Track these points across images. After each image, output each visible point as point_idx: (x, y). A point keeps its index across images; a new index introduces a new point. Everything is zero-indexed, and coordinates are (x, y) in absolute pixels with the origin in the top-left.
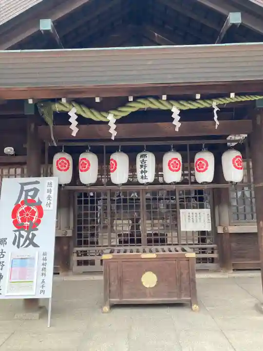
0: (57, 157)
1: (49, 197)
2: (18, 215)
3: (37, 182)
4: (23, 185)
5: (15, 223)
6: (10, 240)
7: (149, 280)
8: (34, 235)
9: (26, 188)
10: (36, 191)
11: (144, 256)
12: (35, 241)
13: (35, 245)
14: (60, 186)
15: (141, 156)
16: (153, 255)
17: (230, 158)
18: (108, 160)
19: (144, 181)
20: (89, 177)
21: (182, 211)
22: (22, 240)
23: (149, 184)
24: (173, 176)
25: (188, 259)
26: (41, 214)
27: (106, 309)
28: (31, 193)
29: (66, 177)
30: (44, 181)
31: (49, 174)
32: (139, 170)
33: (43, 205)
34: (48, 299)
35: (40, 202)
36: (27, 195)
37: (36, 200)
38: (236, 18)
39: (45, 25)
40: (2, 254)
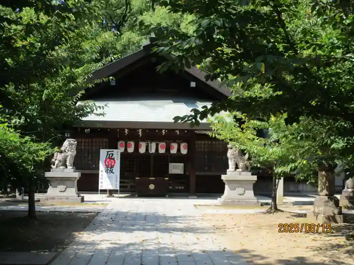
0: (120, 143)
1: (117, 157)
2: (107, 162)
3: (113, 151)
4: (108, 152)
6: (104, 171)
7: (152, 187)
9: (109, 153)
10: (113, 154)
11: (150, 178)
12: (113, 171)
13: (113, 173)
14: (121, 153)
15: (151, 143)
16: (153, 179)
17: (183, 145)
18: (139, 144)
19: (151, 152)
20: (131, 150)
21: (170, 164)
22: (109, 171)
23: (153, 153)
24: (162, 151)
27: (136, 196)
28: (111, 155)
29: (122, 150)
30: (115, 151)
31: (116, 148)
32: (149, 148)
33: (115, 159)
34: (118, 190)
36: (109, 156)
37: (113, 157)
38: (193, 84)
39: (113, 83)
40: (102, 175)
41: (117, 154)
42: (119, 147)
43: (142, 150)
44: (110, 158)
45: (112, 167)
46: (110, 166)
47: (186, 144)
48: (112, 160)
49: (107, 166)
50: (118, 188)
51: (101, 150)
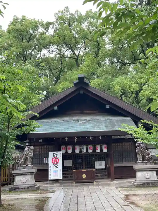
0: (62, 147)
1: (60, 156)
2: (53, 161)
3: (57, 153)
5: (53, 162)
6: (52, 167)
8: (57, 165)
9: (55, 154)
10: (57, 155)
11: (83, 170)
12: (58, 167)
13: (58, 168)
14: (63, 154)
15: (83, 146)
16: (85, 170)
17: (104, 146)
18: (75, 147)
19: (83, 152)
20: (70, 151)
22: (55, 167)
23: (84, 153)
24: (90, 151)
25: (93, 171)
26: (59, 161)
27: (74, 183)
28: (56, 156)
29: (64, 152)
30: (59, 152)
31: (60, 151)
32: (82, 150)
34: (61, 179)
35: (58, 158)
36: (55, 156)
37: (57, 157)
38: (108, 106)
39: (56, 108)
40: (50, 170)
41: (60, 154)
42: (62, 150)
43: (77, 151)
44: (55, 158)
45: (57, 164)
46: (55, 163)
47: (106, 145)
48: (57, 159)
49: (54, 164)
50: (61, 178)
51: (49, 152)
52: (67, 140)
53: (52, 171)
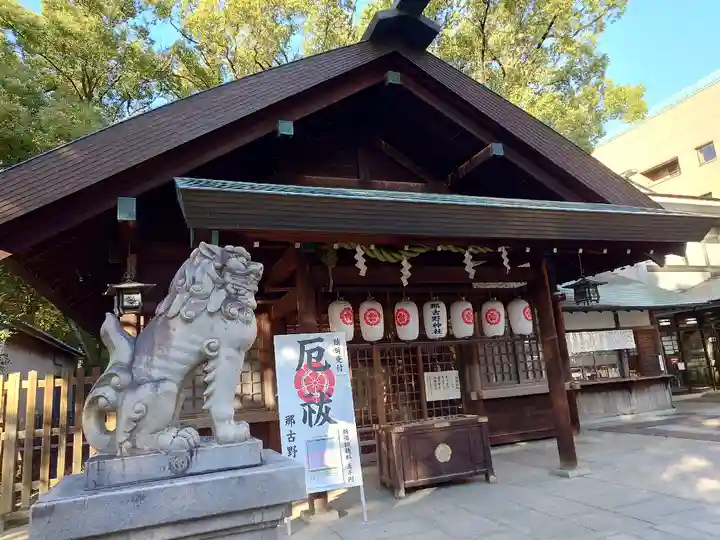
0: (339, 309)
1: (338, 358)
2: (303, 383)
3: (320, 340)
4: (302, 344)
5: (301, 394)
6: (299, 417)
8: (328, 409)
9: (308, 347)
10: (321, 351)
12: (330, 416)
13: (331, 421)
15: (433, 306)
17: (520, 309)
20: (375, 332)
21: (426, 374)
22: (314, 417)
24: (465, 330)
25: (481, 425)
28: (315, 354)
34: (359, 486)
35: (328, 366)
36: (310, 357)
37: (323, 362)
39: (286, 128)
40: (291, 437)
41: (335, 348)
44: (315, 363)
45: (325, 398)
46: (317, 395)
48: (322, 374)
49: (308, 399)
50: (359, 481)
51: (275, 337)
52: (363, 273)
53: (300, 444)
